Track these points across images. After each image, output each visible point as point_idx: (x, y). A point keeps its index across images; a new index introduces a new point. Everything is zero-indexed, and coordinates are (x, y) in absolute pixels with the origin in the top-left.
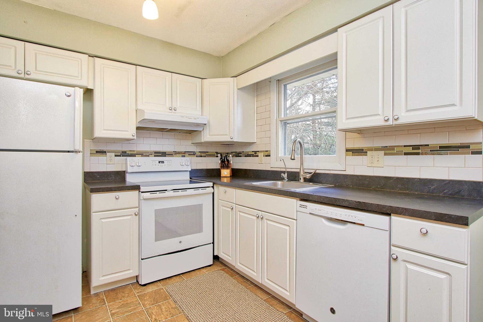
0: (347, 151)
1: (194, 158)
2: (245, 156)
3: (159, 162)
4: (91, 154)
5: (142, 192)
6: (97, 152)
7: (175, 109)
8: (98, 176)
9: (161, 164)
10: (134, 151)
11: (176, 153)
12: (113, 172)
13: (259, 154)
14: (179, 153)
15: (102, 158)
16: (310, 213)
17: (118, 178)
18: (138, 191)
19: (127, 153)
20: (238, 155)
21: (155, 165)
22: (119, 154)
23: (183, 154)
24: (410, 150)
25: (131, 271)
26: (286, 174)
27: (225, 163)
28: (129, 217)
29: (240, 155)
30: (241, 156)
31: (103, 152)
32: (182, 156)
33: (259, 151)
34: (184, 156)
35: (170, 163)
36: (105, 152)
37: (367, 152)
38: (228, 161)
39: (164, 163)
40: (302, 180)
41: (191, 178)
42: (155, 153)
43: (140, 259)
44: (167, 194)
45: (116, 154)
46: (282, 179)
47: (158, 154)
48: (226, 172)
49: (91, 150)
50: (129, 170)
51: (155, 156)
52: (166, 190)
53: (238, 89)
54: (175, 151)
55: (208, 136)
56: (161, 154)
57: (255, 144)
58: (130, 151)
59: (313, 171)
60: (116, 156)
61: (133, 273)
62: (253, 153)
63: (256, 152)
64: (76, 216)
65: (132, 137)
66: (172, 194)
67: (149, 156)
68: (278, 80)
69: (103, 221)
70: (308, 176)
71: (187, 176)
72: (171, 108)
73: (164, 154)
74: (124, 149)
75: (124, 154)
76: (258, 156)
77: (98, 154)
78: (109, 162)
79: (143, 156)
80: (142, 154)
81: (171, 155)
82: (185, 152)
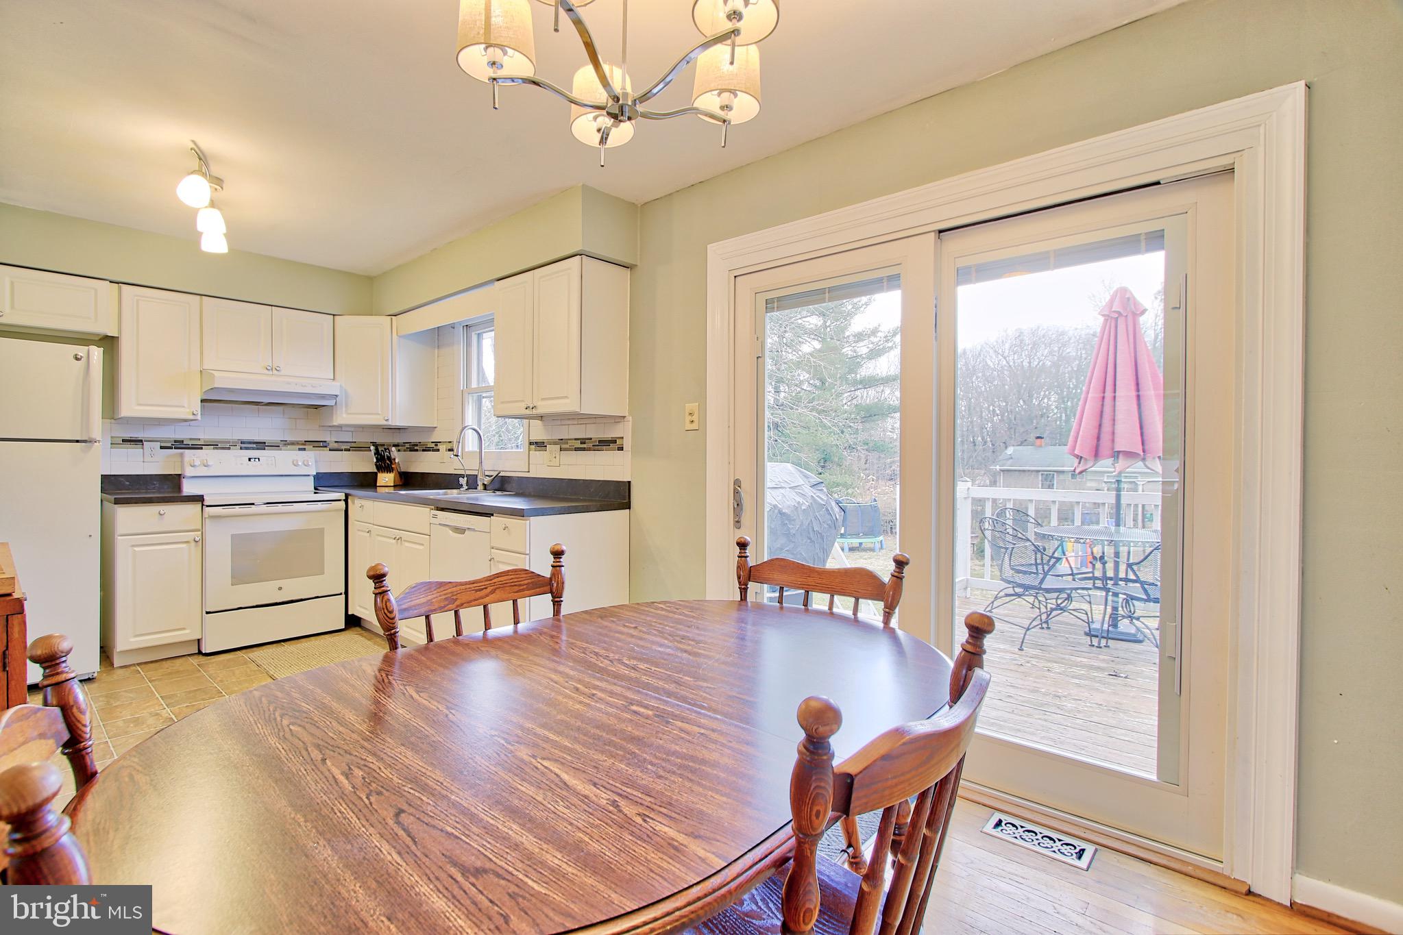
0: (531, 443)
1: (325, 453)
2: (424, 450)
3: (250, 459)
4: (111, 444)
5: (207, 506)
6: (123, 441)
7: (278, 369)
8: (128, 483)
9: (253, 462)
10: (199, 439)
11: (286, 443)
12: (156, 475)
13: (440, 447)
14: (293, 443)
15: (135, 451)
16: (439, 524)
17: (166, 487)
18: (201, 505)
19: (185, 443)
20: (413, 448)
21: (242, 464)
22: (169, 445)
23: (303, 445)
24: (578, 445)
25: (187, 631)
26: (466, 478)
27: (384, 463)
28: (184, 546)
29: (416, 448)
30: (417, 450)
31: (138, 442)
32: (300, 449)
33: (440, 442)
34: (304, 449)
35: (271, 460)
36: (141, 441)
37: (546, 446)
38: (389, 458)
39: (259, 461)
40: (480, 487)
41: (316, 489)
42: (242, 443)
43: (204, 612)
44: (253, 509)
45: (163, 445)
46: (460, 486)
47: (246, 445)
48: (386, 479)
49: (112, 437)
50: (189, 472)
51: (242, 449)
52: (253, 504)
53: (400, 337)
54: (285, 440)
55: (344, 416)
56: (254, 446)
57: (436, 429)
58: (191, 439)
59: (495, 474)
60: (162, 448)
61: (191, 634)
62: (433, 445)
63: (436, 443)
64: (90, 536)
65: (192, 417)
66: (265, 508)
67: (229, 448)
68: (467, 326)
69: (136, 549)
70: (487, 480)
71: (310, 483)
72: (269, 368)
73: (261, 445)
74: (179, 437)
75: (179, 445)
76: (438, 450)
77: (128, 445)
78: (148, 458)
79: (217, 449)
80: (215, 445)
81: (275, 446)
82: (305, 441)
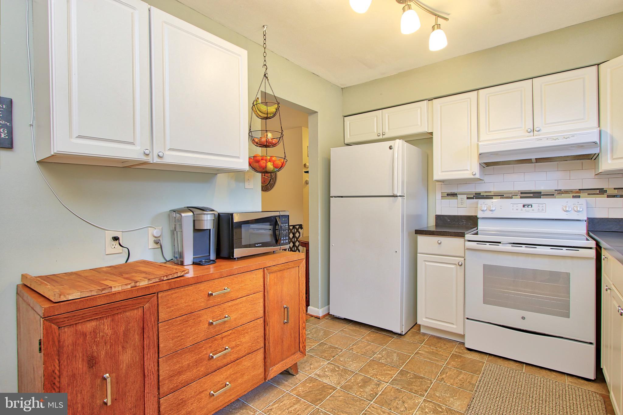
3: (524, 206)
4: (442, 197)
5: (468, 241)
6: (448, 195)
7: (537, 129)
8: (449, 220)
9: (526, 208)
10: (490, 192)
11: (560, 192)
12: (464, 216)
14: (566, 192)
15: (453, 201)
17: (470, 224)
18: (464, 239)
19: (481, 194)
21: (517, 209)
22: (472, 196)
23: (577, 194)
25: (455, 327)
31: (454, 195)
32: (574, 197)
34: (579, 197)
35: (543, 207)
36: (456, 194)
39: (531, 207)
42: (521, 193)
43: (466, 317)
44: (500, 247)
45: (468, 196)
47: (525, 194)
49: (442, 192)
50: (481, 214)
51: (521, 197)
52: (500, 243)
54: (559, 189)
55: (609, 162)
56: (532, 195)
58: (486, 192)
60: (468, 198)
64: (396, 252)
65: (475, 177)
66: (509, 248)
67: (511, 198)
69: (427, 263)
71: (582, 229)
72: (529, 130)
73: (537, 195)
74: (478, 190)
75: (478, 196)
77: (450, 197)
78: (460, 206)
79: (503, 198)
80: (501, 196)
81: (550, 195)
82: (579, 190)
